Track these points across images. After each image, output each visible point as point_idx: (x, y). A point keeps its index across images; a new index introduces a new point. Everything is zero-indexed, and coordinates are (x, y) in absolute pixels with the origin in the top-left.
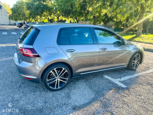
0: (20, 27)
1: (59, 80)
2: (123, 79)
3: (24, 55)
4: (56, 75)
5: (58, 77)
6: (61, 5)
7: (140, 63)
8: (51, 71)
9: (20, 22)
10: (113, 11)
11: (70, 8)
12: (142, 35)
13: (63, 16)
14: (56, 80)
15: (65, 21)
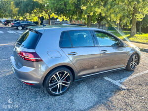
0: (6, 24)
1: (61, 84)
2: (123, 80)
3: (25, 59)
4: (58, 79)
5: (60, 81)
6: (54, 3)
7: (138, 64)
8: (54, 76)
9: (6, 19)
10: (107, 11)
11: (63, 6)
12: (136, 35)
13: (55, 14)
14: (58, 84)
15: (57, 18)
